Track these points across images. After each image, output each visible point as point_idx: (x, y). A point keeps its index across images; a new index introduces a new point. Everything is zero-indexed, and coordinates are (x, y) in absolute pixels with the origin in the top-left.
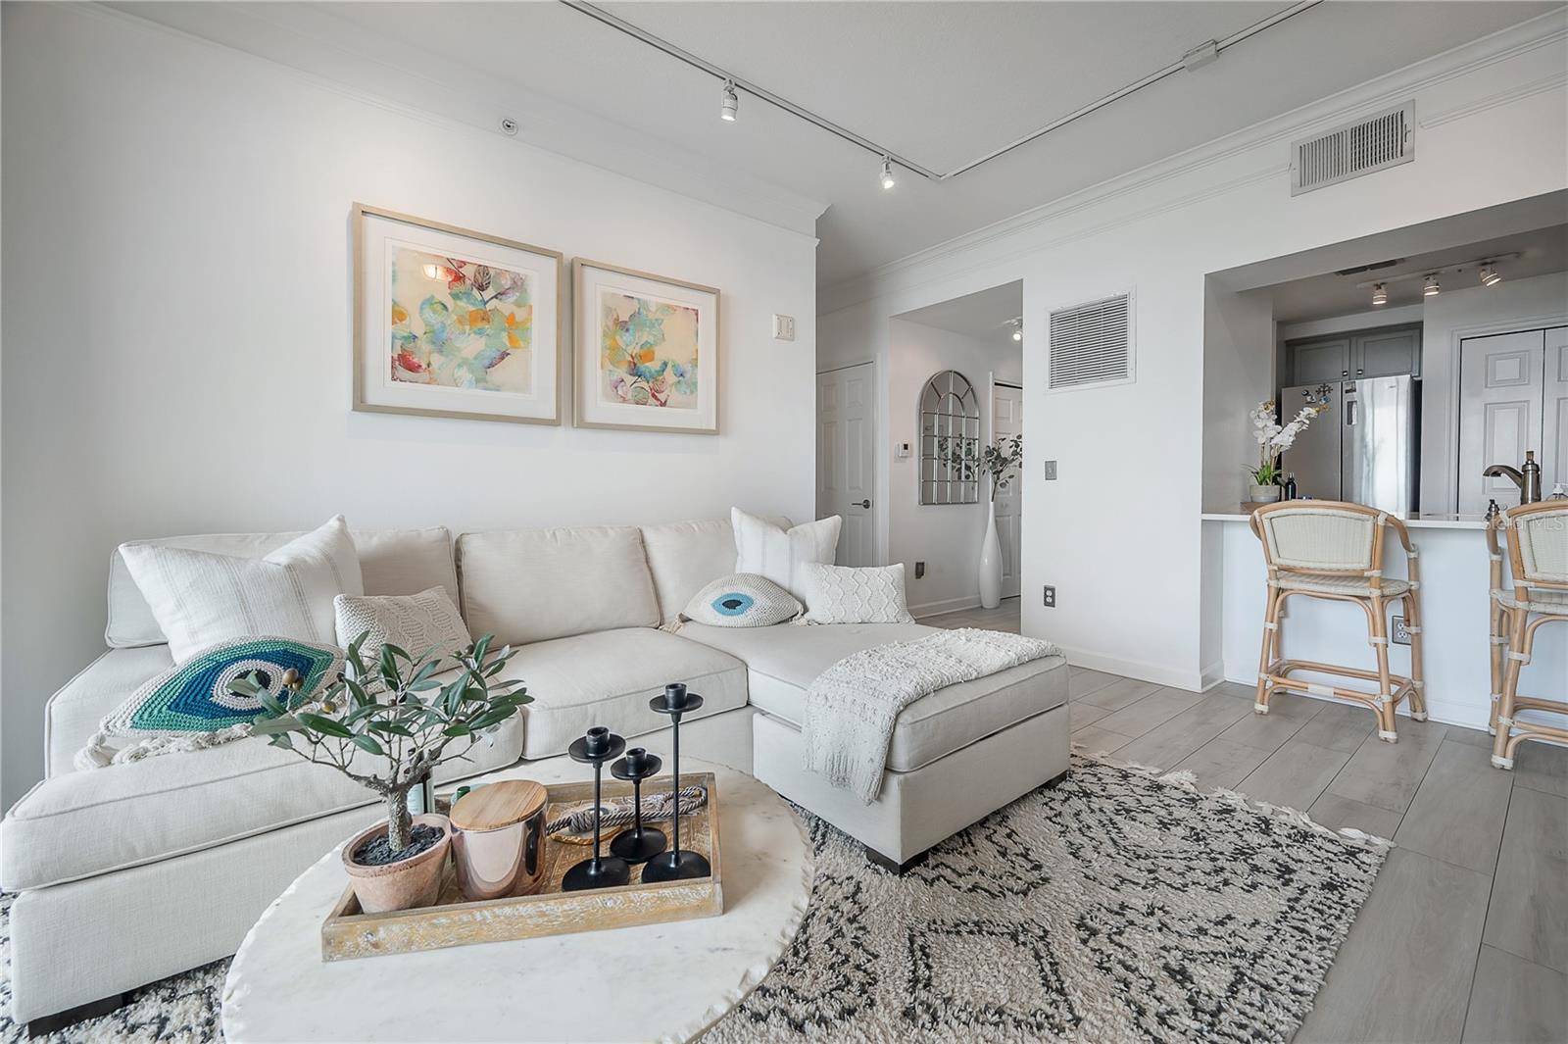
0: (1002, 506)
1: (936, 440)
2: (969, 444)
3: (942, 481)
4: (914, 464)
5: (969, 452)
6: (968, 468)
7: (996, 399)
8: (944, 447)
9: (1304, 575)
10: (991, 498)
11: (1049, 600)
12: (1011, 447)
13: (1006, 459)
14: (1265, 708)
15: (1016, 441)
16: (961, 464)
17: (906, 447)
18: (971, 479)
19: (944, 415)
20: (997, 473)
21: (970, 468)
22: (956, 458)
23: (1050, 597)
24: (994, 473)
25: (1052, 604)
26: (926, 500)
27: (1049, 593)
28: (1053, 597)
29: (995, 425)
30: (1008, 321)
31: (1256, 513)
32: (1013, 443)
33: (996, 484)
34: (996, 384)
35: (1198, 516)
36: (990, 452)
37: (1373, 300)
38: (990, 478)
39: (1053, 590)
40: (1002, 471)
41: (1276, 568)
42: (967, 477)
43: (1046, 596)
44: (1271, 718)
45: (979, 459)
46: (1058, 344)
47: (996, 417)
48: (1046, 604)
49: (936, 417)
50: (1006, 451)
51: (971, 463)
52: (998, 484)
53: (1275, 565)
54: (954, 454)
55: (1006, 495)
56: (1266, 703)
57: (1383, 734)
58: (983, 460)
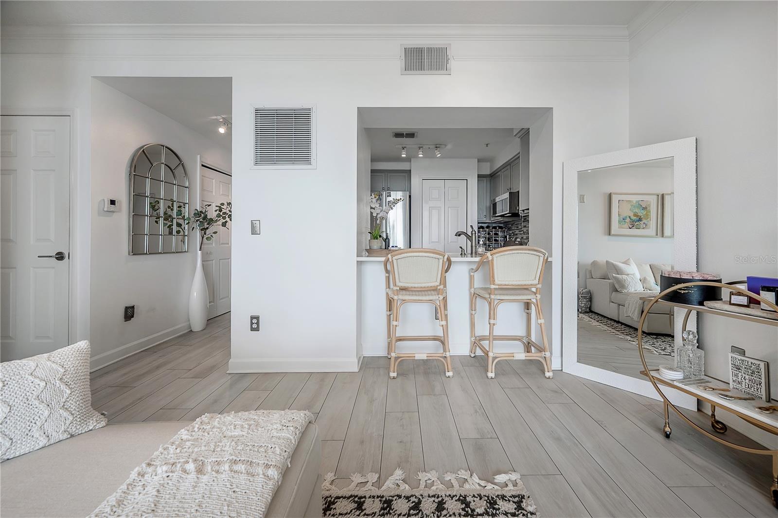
0: (207, 253)
1: (147, 201)
2: (180, 207)
3: (153, 235)
4: (122, 219)
5: (179, 213)
6: (179, 225)
7: (203, 176)
8: (156, 207)
9: (412, 291)
10: (198, 249)
11: (255, 326)
12: (216, 211)
13: (211, 220)
14: (395, 375)
15: (220, 207)
16: (172, 221)
17: (113, 202)
18: (182, 233)
19: (156, 180)
20: (204, 230)
21: (181, 225)
22: (168, 217)
23: (255, 323)
24: (201, 230)
25: (257, 329)
26: (136, 250)
27: (255, 321)
28: (258, 323)
29: (202, 195)
30: (216, 117)
31: (389, 256)
32: (218, 208)
33: (203, 238)
34: (203, 165)
35: (355, 259)
36: (198, 214)
37: (401, 154)
38: (198, 233)
39: (257, 318)
40: (207, 228)
41: (398, 288)
42: (178, 232)
43: (252, 323)
44: (399, 380)
45: (189, 219)
46: (261, 133)
47: (203, 189)
48: (252, 329)
49: (148, 181)
50: (212, 214)
51: (181, 221)
52: (205, 238)
53: (398, 286)
54: (165, 213)
55: (211, 246)
56: (396, 371)
57: (448, 374)
58: (193, 219)
